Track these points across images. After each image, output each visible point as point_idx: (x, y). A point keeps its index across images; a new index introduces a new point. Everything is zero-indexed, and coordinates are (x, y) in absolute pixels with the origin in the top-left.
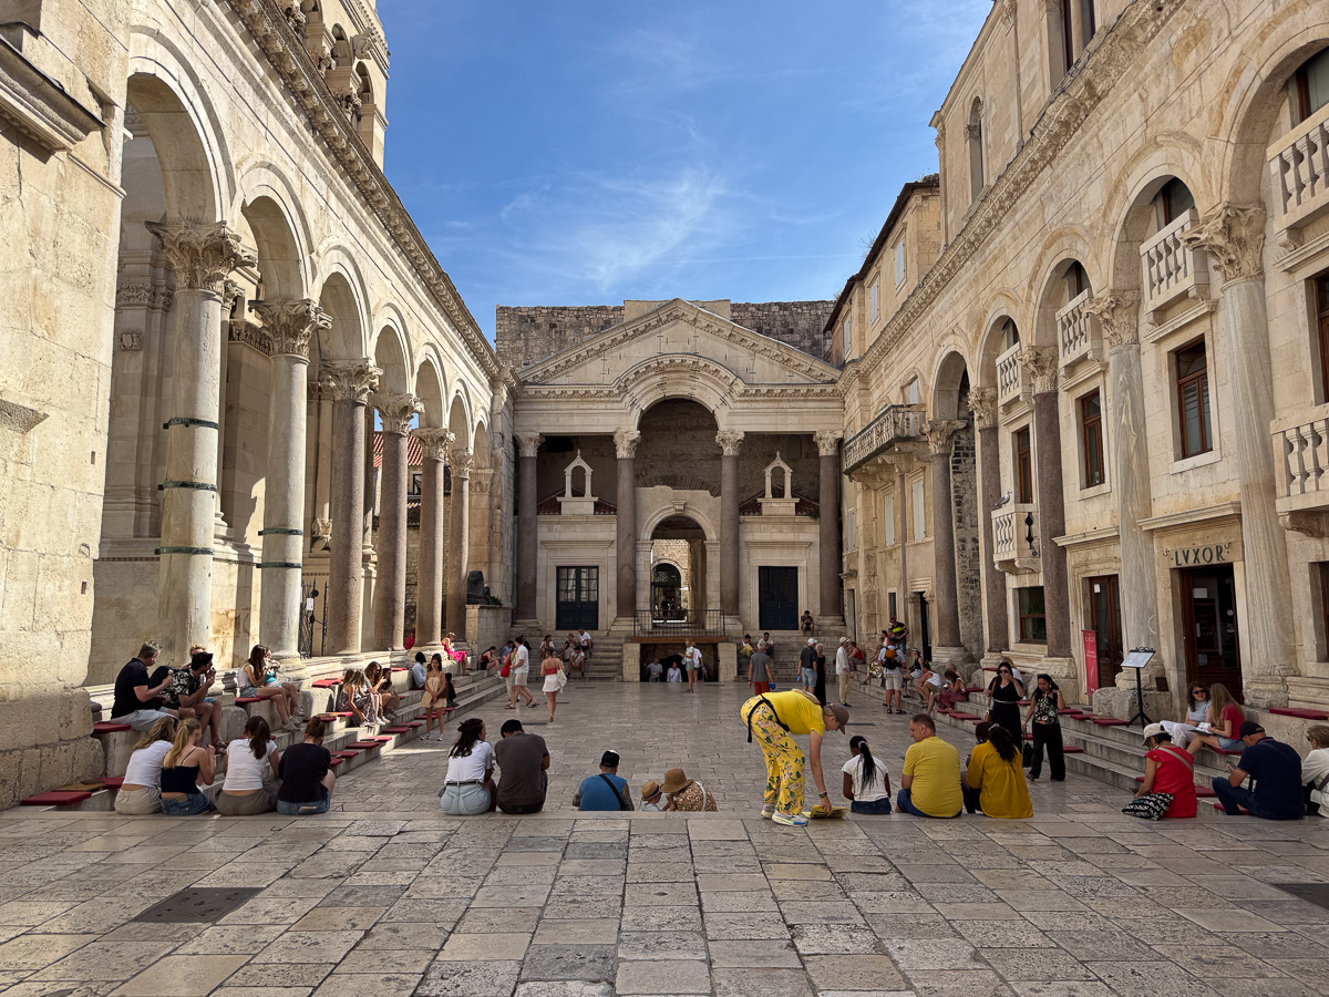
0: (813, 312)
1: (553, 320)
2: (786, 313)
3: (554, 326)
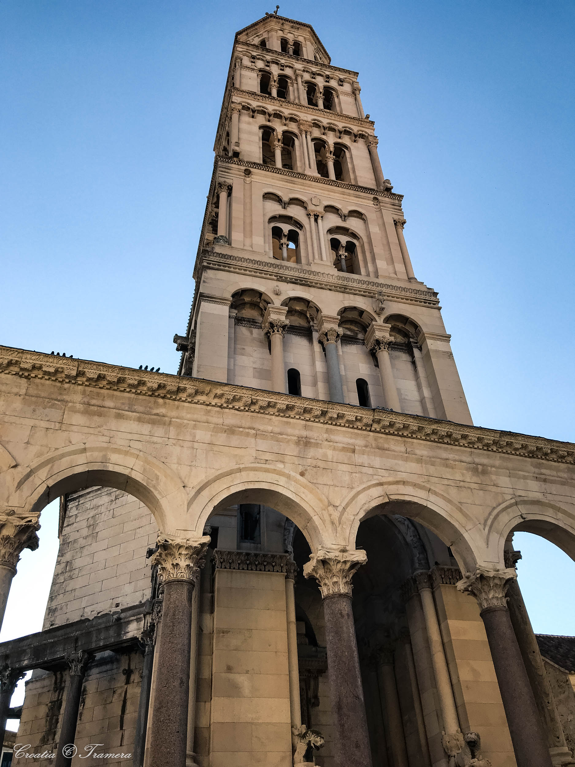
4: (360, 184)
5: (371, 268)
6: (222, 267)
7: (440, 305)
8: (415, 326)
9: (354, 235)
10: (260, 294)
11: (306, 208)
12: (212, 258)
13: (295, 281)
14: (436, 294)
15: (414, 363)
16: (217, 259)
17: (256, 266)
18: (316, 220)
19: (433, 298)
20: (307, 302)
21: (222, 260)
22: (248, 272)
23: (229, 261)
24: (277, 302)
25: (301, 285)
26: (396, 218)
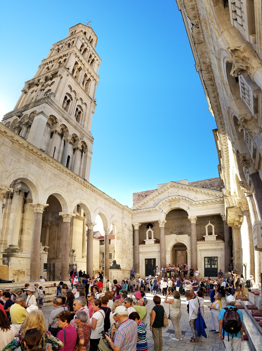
1: (146, 194)
4: (89, 95)
5: (82, 123)
6: (50, 105)
7: (93, 143)
8: (86, 146)
9: (82, 110)
10: (56, 119)
11: (76, 95)
12: (49, 100)
13: (66, 119)
14: (93, 139)
15: (82, 156)
16: (50, 101)
17: (58, 109)
18: (77, 100)
19: (92, 140)
20: (66, 127)
21: (51, 102)
22: (56, 110)
23: (53, 104)
24: (60, 123)
25: (67, 121)
26: (93, 111)
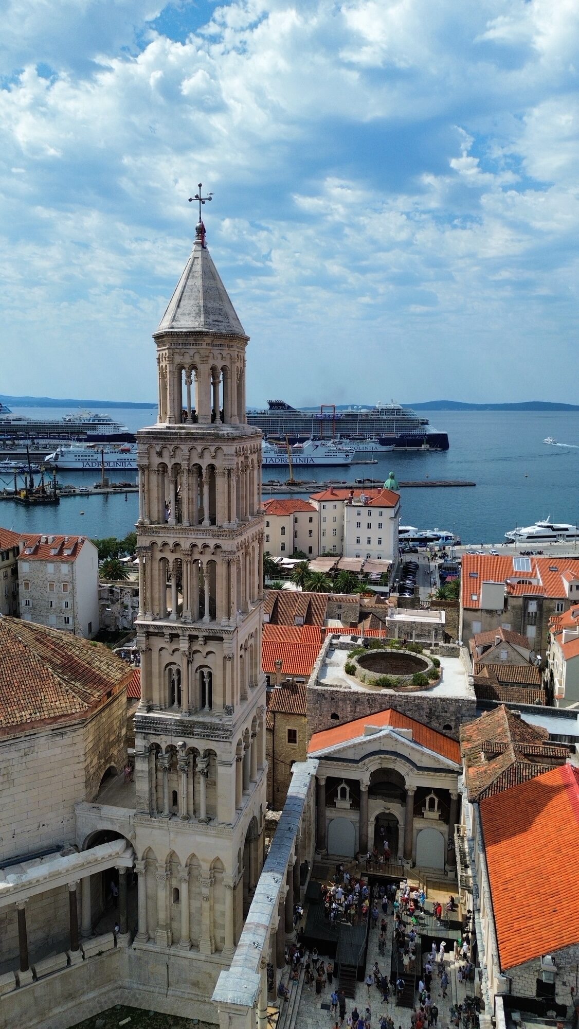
0: (457, 704)
1: (333, 697)
2: (444, 703)
3: (333, 699)
